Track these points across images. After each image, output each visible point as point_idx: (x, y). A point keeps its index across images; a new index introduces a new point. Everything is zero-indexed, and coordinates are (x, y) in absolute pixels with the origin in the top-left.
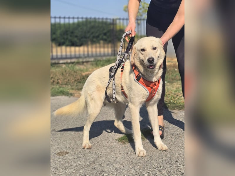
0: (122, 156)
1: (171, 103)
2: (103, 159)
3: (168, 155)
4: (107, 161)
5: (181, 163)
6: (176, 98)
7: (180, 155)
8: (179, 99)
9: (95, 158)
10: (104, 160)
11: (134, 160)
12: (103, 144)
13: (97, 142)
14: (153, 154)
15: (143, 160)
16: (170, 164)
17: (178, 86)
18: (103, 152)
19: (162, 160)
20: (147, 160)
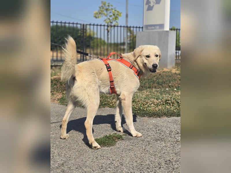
0: (92, 160)
1: (141, 110)
2: (72, 162)
3: (139, 162)
4: (76, 164)
5: (153, 170)
6: (146, 105)
7: (151, 162)
8: (148, 106)
9: (64, 161)
10: (73, 164)
11: (104, 165)
12: (72, 147)
13: (65, 145)
14: (123, 160)
15: (113, 165)
16: (141, 170)
17: (147, 93)
18: (71, 155)
19: (133, 166)
20: (117, 165)
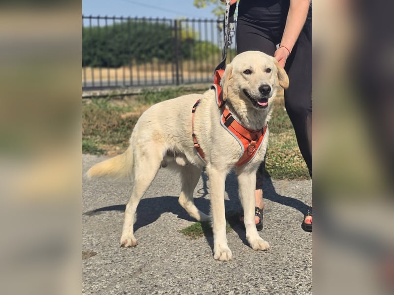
0: (190, 261)
1: (276, 167)
2: (157, 264)
3: (270, 259)
4: (164, 268)
5: (293, 273)
6: (285, 159)
7: (291, 259)
8: (289, 160)
9: (142, 263)
10: (158, 267)
11: (210, 267)
12: (157, 238)
13: (145, 236)
14: (244, 256)
15: (226, 266)
16: (273, 274)
17: (288, 137)
18: (156, 253)
19: (260, 268)
20: (233, 267)
